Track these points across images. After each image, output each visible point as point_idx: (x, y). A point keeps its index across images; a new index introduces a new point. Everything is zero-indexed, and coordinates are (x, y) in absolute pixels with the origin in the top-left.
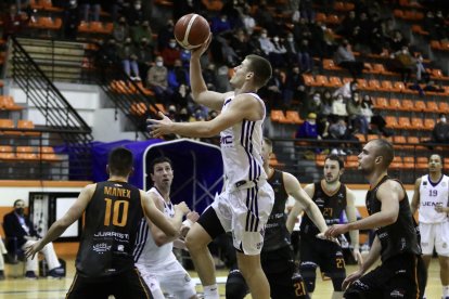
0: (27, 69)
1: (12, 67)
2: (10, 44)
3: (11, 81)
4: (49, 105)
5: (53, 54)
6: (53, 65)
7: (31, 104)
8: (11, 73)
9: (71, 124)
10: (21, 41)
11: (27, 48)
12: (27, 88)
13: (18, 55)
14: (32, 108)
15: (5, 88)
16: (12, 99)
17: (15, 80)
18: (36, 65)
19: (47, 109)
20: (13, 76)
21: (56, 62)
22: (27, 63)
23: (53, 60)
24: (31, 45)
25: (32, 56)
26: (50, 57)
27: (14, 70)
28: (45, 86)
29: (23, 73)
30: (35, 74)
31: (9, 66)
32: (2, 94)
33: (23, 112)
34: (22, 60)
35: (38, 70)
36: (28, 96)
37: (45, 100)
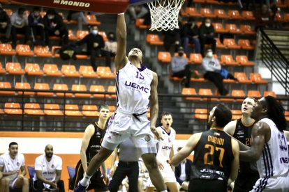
0: (272, 53)
1: (261, 52)
2: (259, 35)
3: (260, 62)
7: (274, 79)
8: (260, 56)
10: (267, 32)
11: (272, 37)
12: (271, 67)
13: (265, 43)
14: (275, 82)
15: (255, 67)
16: (260, 76)
18: (278, 50)
19: (286, 82)
20: (262, 59)
22: (271, 48)
24: (276, 35)
25: (275, 43)
27: (262, 54)
28: (285, 66)
29: (268, 56)
30: (277, 57)
31: (259, 51)
32: (253, 71)
33: (269, 85)
34: (268, 46)
35: (280, 53)
36: (272, 73)
37: (285, 76)
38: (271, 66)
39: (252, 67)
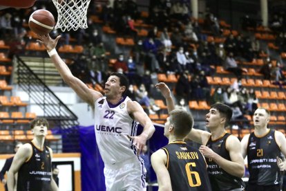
0: (29, 78)
1: (17, 76)
2: (15, 61)
3: (17, 86)
4: (46, 102)
5: (44, 67)
6: (44, 75)
7: (32, 101)
8: (16, 81)
9: (63, 115)
10: (23, 58)
11: (28, 63)
14: (33, 104)
15: (13, 91)
16: (20, 99)
17: (20, 85)
18: (36, 75)
19: (44, 104)
20: (19, 83)
21: (46, 73)
22: (28, 73)
23: (44, 71)
24: (29, 61)
25: (32, 69)
26: (42, 69)
27: (19, 78)
28: (43, 89)
29: (25, 81)
30: (35, 81)
31: (15, 76)
32: (11, 95)
33: (28, 107)
34: (24, 71)
35: (37, 78)
36: (30, 96)
37: (43, 99)
38: (29, 90)
39: (10, 90)
